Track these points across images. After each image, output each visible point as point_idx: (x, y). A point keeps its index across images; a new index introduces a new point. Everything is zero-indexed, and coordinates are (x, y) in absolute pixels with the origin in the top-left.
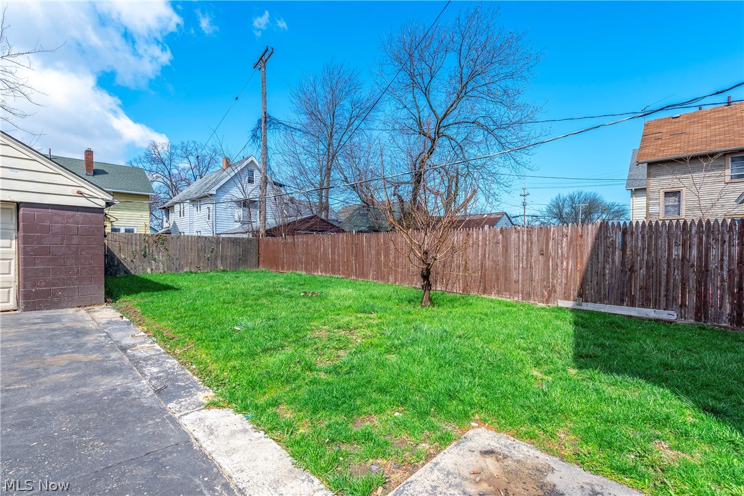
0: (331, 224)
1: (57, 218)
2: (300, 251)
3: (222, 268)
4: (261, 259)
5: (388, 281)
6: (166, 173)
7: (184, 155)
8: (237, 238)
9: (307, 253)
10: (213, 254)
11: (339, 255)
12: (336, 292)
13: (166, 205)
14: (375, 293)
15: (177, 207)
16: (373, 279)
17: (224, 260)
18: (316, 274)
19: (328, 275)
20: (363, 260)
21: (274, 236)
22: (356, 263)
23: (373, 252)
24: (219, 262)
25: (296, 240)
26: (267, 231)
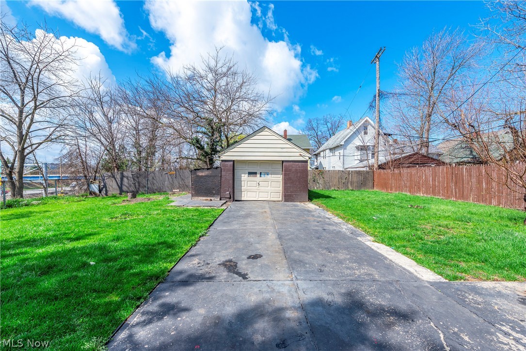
0: (432, 158)
1: (294, 166)
2: (405, 179)
3: (351, 188)
4: (375, 184)
5: (490, 203)
6: (315, 135)
7: (325, 123)
8: (360, 171)
9: (411, 180)
10: (346, 181)
11: (439, 182)
12: (437, 207)
13: (316, 153)
14: (474, 210)
15: (322, 154)
16: (473, 200)
17: (352, 184)
18: (418, 195)
19: (429, 196)
20: (463, 187)
21: (384, 169)
22: (455, 189)
23: (474, 180)
24: (349, 185)
25: (402, 172)
26: (379, 166)
